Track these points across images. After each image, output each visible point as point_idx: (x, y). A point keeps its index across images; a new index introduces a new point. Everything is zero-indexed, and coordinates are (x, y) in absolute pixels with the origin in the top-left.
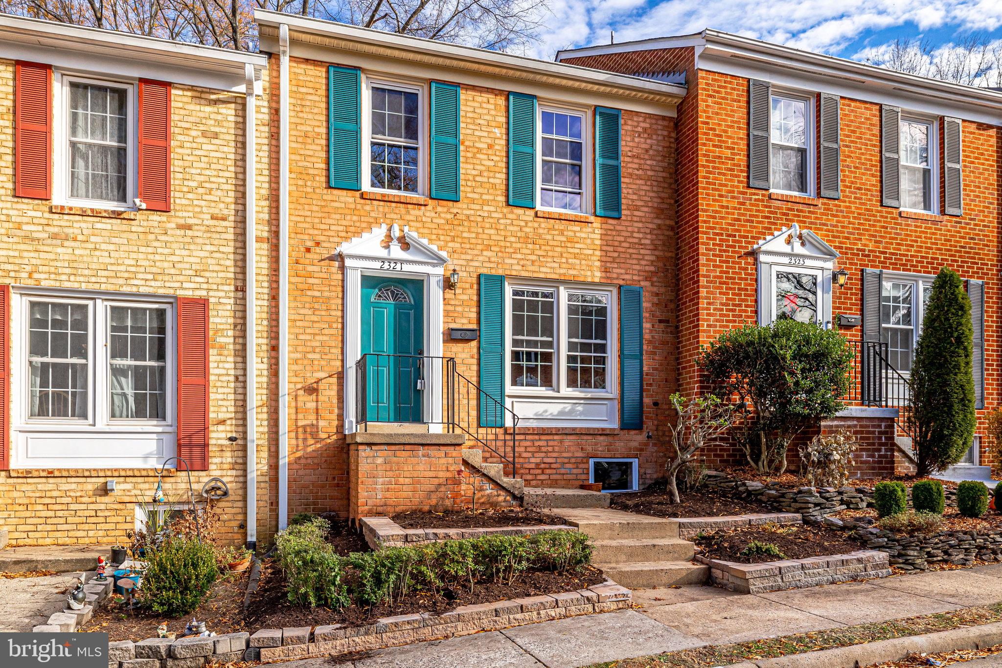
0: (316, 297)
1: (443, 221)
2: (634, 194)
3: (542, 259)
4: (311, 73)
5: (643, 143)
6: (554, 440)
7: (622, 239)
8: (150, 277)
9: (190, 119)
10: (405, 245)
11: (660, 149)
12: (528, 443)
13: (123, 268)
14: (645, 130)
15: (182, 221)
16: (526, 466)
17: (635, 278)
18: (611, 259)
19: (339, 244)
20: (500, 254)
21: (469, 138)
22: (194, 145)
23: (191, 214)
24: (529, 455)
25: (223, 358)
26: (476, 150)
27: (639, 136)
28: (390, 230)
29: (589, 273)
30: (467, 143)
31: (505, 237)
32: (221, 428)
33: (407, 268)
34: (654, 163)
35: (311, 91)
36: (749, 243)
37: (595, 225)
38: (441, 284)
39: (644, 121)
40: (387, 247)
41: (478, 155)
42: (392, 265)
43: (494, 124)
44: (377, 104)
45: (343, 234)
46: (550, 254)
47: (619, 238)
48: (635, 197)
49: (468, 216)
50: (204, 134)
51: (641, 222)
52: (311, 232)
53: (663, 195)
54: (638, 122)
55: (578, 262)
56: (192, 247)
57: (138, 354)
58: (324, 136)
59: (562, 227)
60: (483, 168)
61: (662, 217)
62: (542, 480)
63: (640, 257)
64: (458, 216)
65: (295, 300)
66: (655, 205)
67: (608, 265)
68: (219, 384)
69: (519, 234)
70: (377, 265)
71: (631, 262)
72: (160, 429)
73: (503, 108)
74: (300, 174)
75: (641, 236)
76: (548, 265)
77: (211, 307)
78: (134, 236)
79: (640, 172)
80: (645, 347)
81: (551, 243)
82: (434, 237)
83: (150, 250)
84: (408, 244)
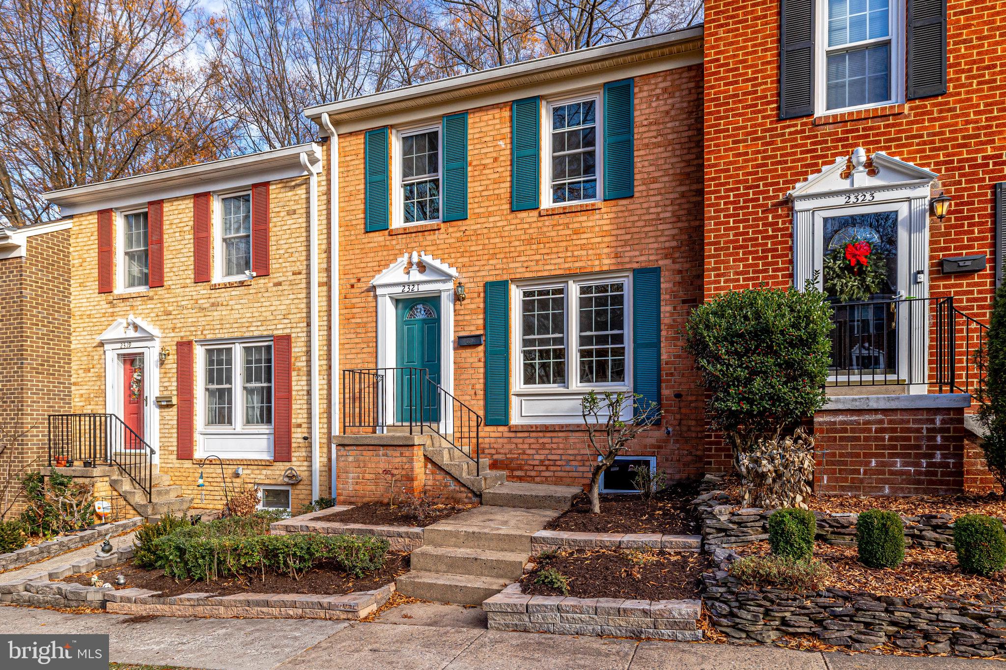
0: (359, 323)
1: (453, 240)
2: (651, 165)
3: (546, 257)
4: (354, 142)
5: (662, 105)
6: (558, 437)
7: (636, 218)
8: (259, 323)
9: (281, 204)
10: (422, 267)
11: (685, 105)
12: (532, 441)
13: (244, 320)
14: (665, 90)
15: (276, 281)
16: (531, 462)
17: (652, 258)
18: (623, 243)
19: (373, 276)
20: (505, 260)
21: (477, 157)
22: (283, 223)
23: (281, 274)
24: (533, 452)
25: (300, 378)
26: (482, 167)
27: (658, 99)
28: (410, 258)
29: (597, 263)
30: (474, 163)
31: (510, 242)
32: (299, 430)
33: (423, 288)
34: (677, 123)
35: (354, 157)
36: (780, 190)
37: (603, 210)
38: (452, 297)
39: (664, 81)
40: (408, 273)
41: (484, 172)
42: (411, 287)
43: (499, 137)
44: (407, 151)
45: (377, 268)
46: (555, 250)
47: (632, 219)
48: (652, 168)
49: (475, 230)
50: (288, 214)
51: (660, 194)
52: (354, 271)
53: (688, 157)
54: (656, 84)
55: (584, 253)
56: (282, 298)
57: (258, 379)
58: (363, 191)
59: (567, 221)
60: (488, 182)
61: (687, 182)
62: (546, 477)
63: (659, 233)
64: (467, 233)
65: (344, 328)
66: (678, 171)
67: (619, 249)
68: (298, 397)
69: (523, 237)
70: (399, 289)
71: (647, 241)
72: (267, 431)
73: (508, 119)
74: (345, 226)
75: (659, 209)
76: (553, 262)
77: (293, 340)
78: (251, 297)
79: (659, 139)
80: (663, 333)
81: (555, 239)
82: (446, 256)
83: (259, 304)
84: (424, 267)
